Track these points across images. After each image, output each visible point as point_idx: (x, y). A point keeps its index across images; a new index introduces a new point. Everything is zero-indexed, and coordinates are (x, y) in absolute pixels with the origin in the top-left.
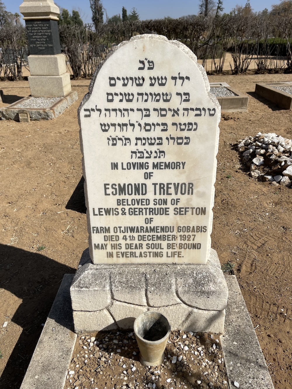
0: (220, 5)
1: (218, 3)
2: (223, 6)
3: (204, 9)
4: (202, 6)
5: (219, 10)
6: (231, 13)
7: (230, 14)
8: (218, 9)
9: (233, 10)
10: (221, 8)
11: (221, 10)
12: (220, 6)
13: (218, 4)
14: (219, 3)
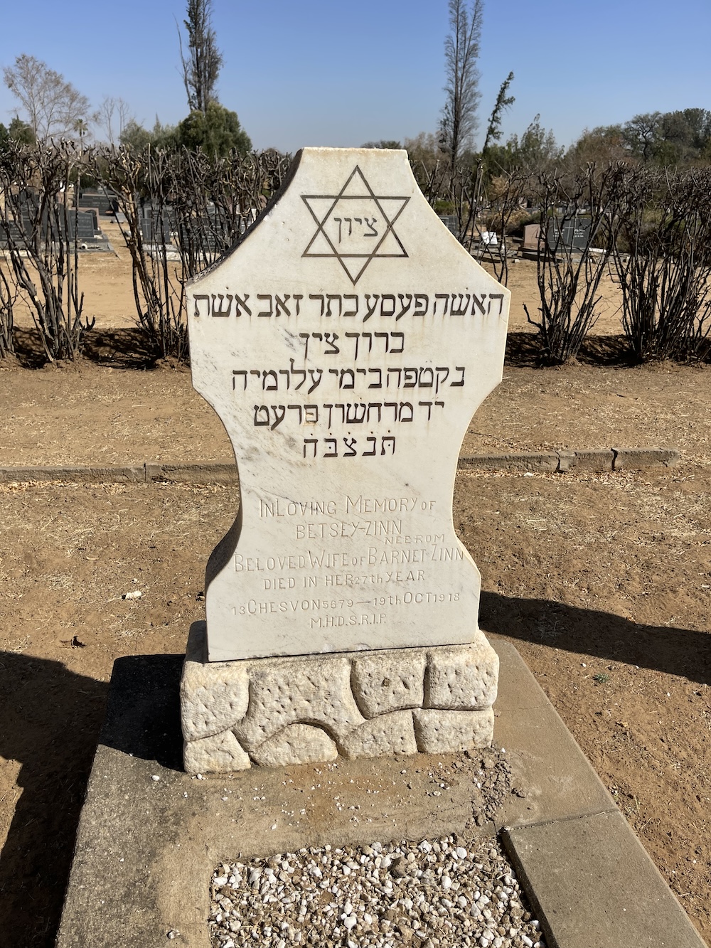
0: (495, 124)
1: (491, 119)
2: (500, 128)
3: (450, 130)
4: (445, 124)
5: (490, 136)
6: (509, 145)
7: (507, 148)
8: (489, 133)
9: (514, 137)
10: (496, 131)
11: (495, 138)
12: (493, 127)
13: (490, 123)
14: (493, 120)
